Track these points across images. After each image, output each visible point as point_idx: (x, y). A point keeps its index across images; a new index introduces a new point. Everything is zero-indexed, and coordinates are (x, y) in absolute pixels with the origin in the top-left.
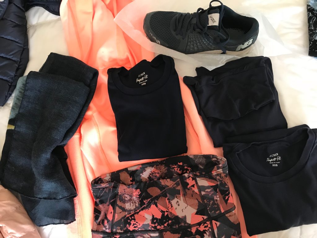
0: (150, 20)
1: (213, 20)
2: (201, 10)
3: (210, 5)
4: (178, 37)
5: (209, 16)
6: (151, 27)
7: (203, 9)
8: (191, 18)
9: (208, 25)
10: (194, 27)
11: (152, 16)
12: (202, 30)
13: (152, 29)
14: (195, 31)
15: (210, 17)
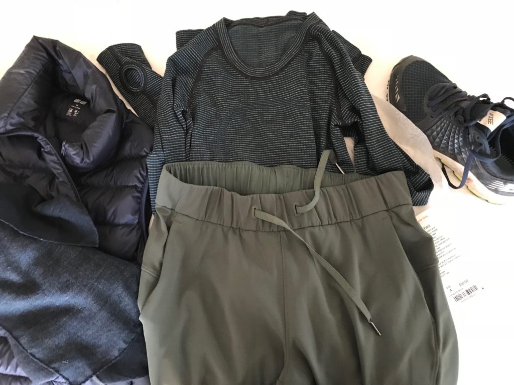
0: (410, 65)
1: (491, 120)
2: (486, 99)
3: (503, 101)
4: (427, 110)
5: (491, 111)
6: (404, 73)
7: (489, 99)
8: (464, 99)
9: (478, 121)
10: (457, 111)
11: (416, 61)
12: (465, 121)
13: (403, 76)
14: (455, 116)
15: (490, 114)
